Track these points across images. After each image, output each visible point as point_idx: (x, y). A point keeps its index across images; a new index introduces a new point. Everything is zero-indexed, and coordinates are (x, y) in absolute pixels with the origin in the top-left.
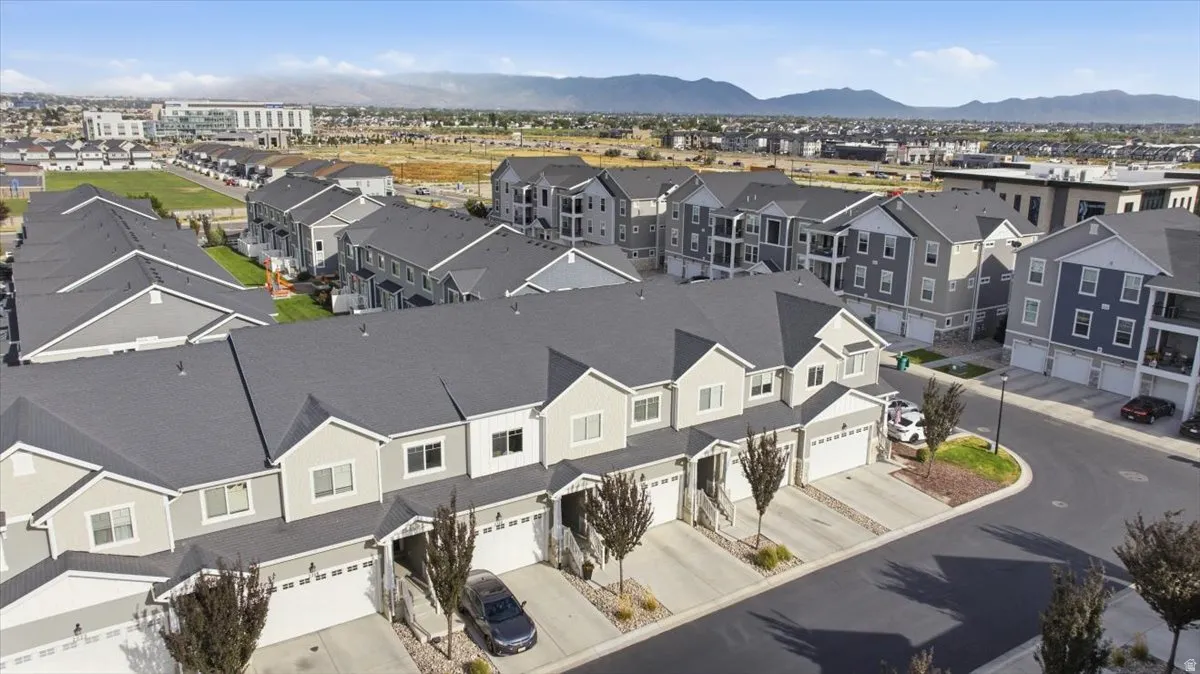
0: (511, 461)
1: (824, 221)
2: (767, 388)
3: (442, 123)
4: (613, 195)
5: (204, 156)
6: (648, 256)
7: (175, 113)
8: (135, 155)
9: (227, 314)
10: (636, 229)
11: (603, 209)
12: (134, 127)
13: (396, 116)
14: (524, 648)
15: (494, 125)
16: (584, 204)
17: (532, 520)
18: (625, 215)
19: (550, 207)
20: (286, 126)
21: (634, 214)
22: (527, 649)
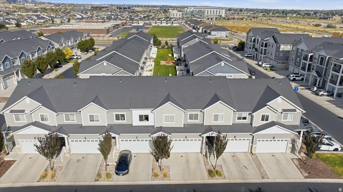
0: (145, 123)
1: (341, 59)
2: (245, 118)
3: (266, 14)
4: (276, 42)
5: (189, 23)
6: (285, 64)
7: (190, 10)
8: (174, 22)
9: (121, 70)
10: (281, 55)
11: (272, 47)
12: (180, 14)
13: (253, 11)
14: (122, 175)
15: (283, 14)
16: (268, 45)
17: (148, 141)
18: (278, 50)
19: (259, 44)
20: (218, 14)
21: (281, 49)
22: (123, 175)
